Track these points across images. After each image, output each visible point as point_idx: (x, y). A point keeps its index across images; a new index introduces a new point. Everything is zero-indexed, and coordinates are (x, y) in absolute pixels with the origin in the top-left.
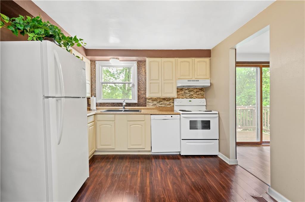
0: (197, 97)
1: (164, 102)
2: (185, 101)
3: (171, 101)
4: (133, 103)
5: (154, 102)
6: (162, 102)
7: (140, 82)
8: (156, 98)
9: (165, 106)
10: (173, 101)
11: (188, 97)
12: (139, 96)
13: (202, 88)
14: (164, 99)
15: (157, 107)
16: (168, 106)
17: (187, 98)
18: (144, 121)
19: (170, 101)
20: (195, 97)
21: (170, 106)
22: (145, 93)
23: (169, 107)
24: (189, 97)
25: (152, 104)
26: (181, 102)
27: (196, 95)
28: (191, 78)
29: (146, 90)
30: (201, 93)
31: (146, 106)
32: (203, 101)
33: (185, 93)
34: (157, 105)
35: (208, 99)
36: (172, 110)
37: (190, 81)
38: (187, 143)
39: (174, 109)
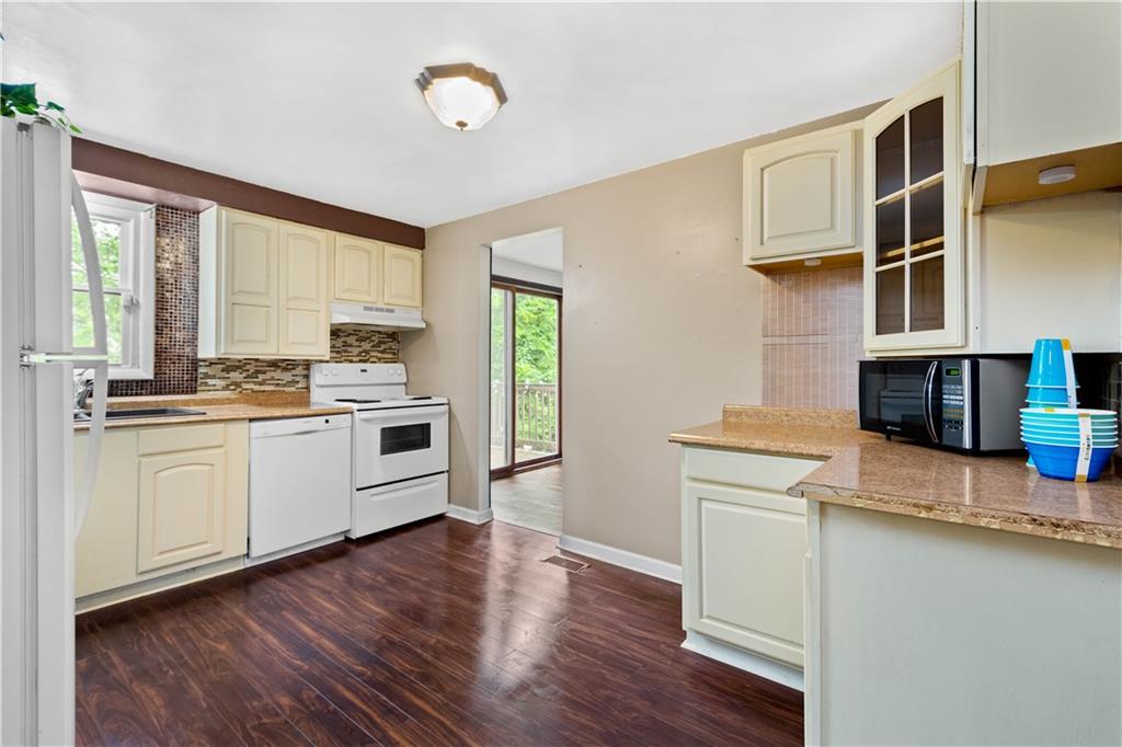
0: (380, 359)
1: (273, 374)
2: (349, 371)
3: (300, 370)
4: (127, 381)
5: (232, 374)
6: (264, 373)
7: (168, 295)
8: (240, 361)
9: (278, 389)
10: (304, 372)
11: (354, 359)
12: (160, 354)
13: (394, 333)
14: (274, 364)
15: (248, 395)
16: (285, 389)
17: (351, 361)
18: (221, 446)
19: (294, 372)
20: (374, 360)
21: (293, 389)
22: (194, 341)
23: (294, 393)
24: (357, 359)
25: (220, 383)
26: (336, 375)
27: (379, 352)
28: (373, 300)
29: (195, 328)
30: (390, 348)
31: (194, 391)
32: (396, 372)
33: (346, 344)
34: (245, 386)
35: (410, 366)
36: (303, 398)
37: (371, 309)
38: (375, 498)
39: (309, 397)
